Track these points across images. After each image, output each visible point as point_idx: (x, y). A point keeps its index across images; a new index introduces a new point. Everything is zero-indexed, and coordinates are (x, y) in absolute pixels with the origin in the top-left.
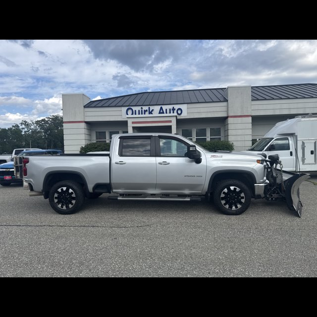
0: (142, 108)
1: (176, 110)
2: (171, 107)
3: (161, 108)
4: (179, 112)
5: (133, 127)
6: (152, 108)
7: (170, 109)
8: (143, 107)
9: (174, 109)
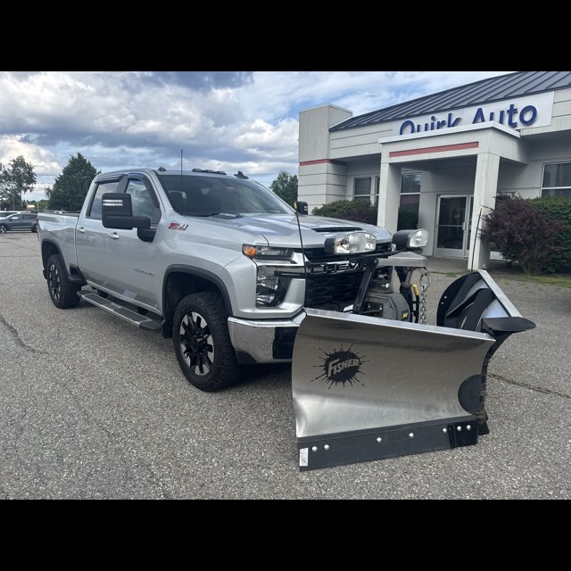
0: (433, 118)
1: (519, 111)
2: (505, 105)
3: (480, 111)
4: (528, 117)
5: (390, 164)
6: (456, 114)
7: (502, 113)
8: (436, 116)
9: (512, 111)
